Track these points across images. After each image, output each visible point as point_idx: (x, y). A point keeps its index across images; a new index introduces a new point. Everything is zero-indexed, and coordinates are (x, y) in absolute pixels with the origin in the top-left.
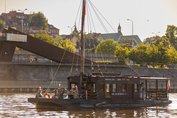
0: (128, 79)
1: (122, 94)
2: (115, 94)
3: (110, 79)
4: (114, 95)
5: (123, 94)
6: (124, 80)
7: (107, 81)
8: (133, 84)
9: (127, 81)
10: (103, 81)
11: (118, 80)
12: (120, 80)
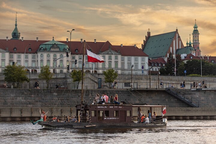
0: (121, 107)
3: (102, 107)
5: (115, 119)
8: (125, 111)
10: (96, 109)
11: (110, 107)
12: (112, 107)
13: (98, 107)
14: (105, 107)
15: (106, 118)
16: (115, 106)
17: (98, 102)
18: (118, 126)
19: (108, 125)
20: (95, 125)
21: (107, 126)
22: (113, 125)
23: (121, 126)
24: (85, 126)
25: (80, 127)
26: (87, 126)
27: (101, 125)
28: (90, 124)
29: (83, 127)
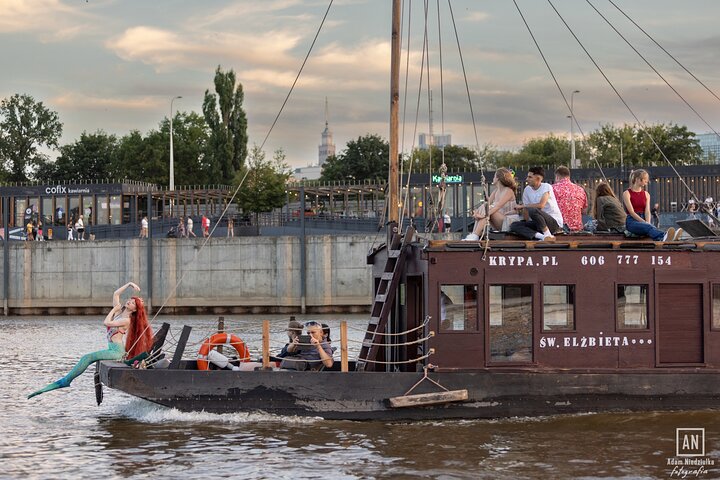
0: (664, 259)
1: (617, 339)
2: (560, 341)
3: (521, 260)
4: (553, 349)
5: (620, 342)
6: (632, 260)
7: (498, 267)
8: (701, 285)
9: (654, 270)
10: (474, 271)
11: (584, 261)
12: (601, 261)
13: (493, 262)
14: (545, 259)
15: (551, 342)
16: (624, 249)
17: (505, 228)
18: (642, 398)
19: (565, 390)
20: (463, 394)
21: (561, 397)
22: (603, 389)
23: (665, 397)
24: (387, 402)
25: (351, 406)
26: (401, 401)
27: (514, 391)
28: (429, 387)
29: (375, 407)
